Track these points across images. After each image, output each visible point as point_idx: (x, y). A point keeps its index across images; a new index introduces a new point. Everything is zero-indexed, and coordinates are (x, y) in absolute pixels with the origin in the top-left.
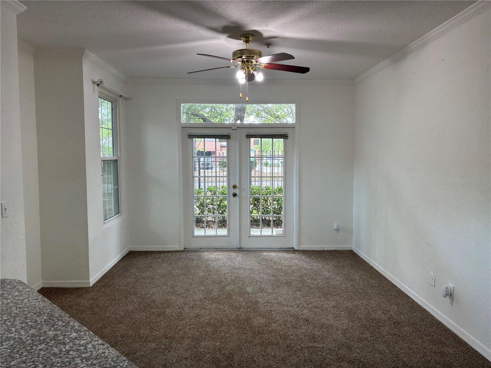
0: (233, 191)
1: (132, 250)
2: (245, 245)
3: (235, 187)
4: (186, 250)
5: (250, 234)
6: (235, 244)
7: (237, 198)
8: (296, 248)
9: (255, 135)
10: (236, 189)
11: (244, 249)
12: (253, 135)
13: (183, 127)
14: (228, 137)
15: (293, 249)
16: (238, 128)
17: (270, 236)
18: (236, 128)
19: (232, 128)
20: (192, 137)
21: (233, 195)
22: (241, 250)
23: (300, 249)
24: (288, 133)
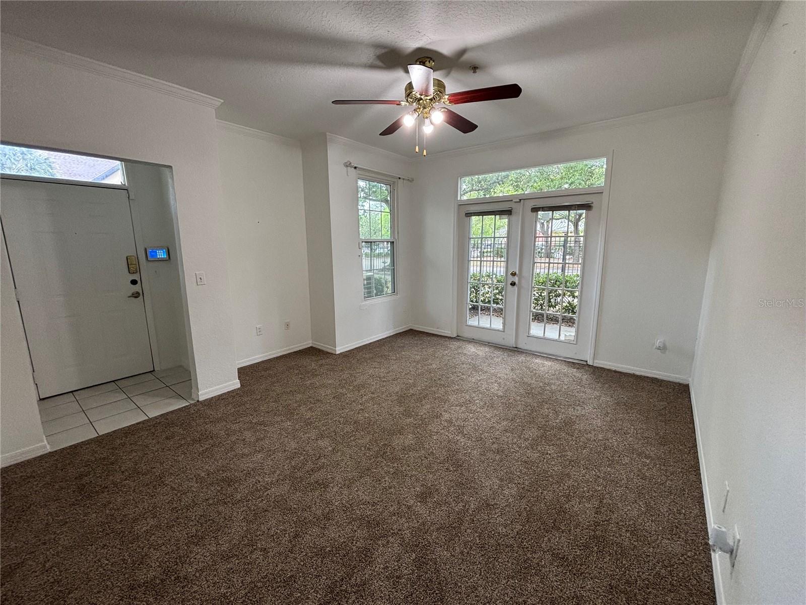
0: (511, 279)
1: (412, 328)
2: (521, 345)
3: (514, 274)
4: (458, 338)
5: (529, 334)
6: (510, 341)
7: (516, 287)
8: (590, 363)
9: (542, 208)
10: (516, 276)
11: (521, 350)
12: (540, 208)
13: (460, 205)
14: (508, 212)
15: (585, 363)
16: (521, 200)
17: (556, 341)
18: (518, 200)
19: (514, 201)
20: (468, 215)
21: (511, 284)
22: (516, 349)
23: (595, 365)
24: (593, 201)
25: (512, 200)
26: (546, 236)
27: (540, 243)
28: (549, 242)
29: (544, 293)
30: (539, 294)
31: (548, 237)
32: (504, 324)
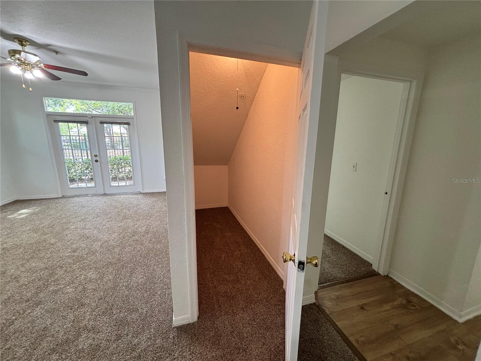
0: (95, 158)
4: (64, 197)
5: (111, 185)
6: (101, 191)
7: (98, 163)
10: (97, 157)
11: (107, 194)
12: (105, 122)
13: (48, 115)
14: (86, 123)
15: (140, 193)
16: (93, 117)
17: (125, 186)
18: (91, 117)
19: (88, 117)
20: (57, 121)
21: (96, 161)
22: (105, 195)
23: (144, 192)
24: (130, 121)
25: (87, 116)
26: (110, 136)
27: (107, 140)
28: (113, 140)
29: (115, 166)
30: (112, 167)
31: (111, 137)
32: (95, 184)
